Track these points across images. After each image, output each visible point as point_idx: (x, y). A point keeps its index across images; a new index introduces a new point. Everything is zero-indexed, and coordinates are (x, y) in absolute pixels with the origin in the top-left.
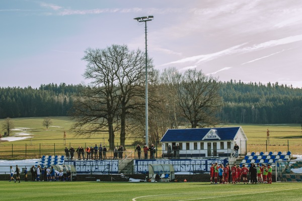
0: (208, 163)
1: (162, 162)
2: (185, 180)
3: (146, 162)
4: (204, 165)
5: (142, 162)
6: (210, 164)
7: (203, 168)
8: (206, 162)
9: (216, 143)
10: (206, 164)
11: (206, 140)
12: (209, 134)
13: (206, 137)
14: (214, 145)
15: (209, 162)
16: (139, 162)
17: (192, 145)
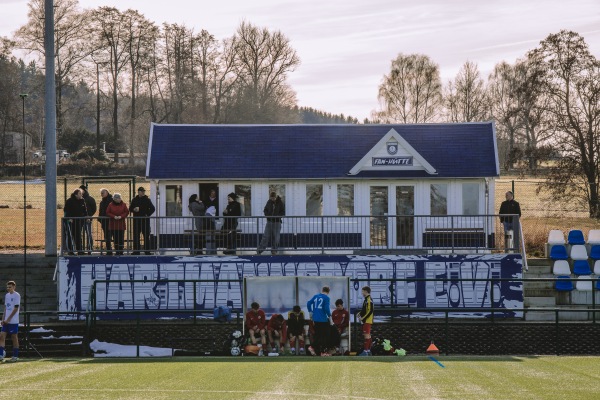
0: (429, 275)
1: (205, 267)
2: (433, 347)
3: (124, 267)
4: (409, 280)
5: (100, 268)
6: (438, 278)
7: (405, 293)
8: (420, 266)
9: (411, 189)
10: (420, 280)
11: (365, 175)
12: (380, 150)
13: (365, 164)
14: (399, 195)
15: (432, 269)
16: (87, 268)
17: (331, 193)
